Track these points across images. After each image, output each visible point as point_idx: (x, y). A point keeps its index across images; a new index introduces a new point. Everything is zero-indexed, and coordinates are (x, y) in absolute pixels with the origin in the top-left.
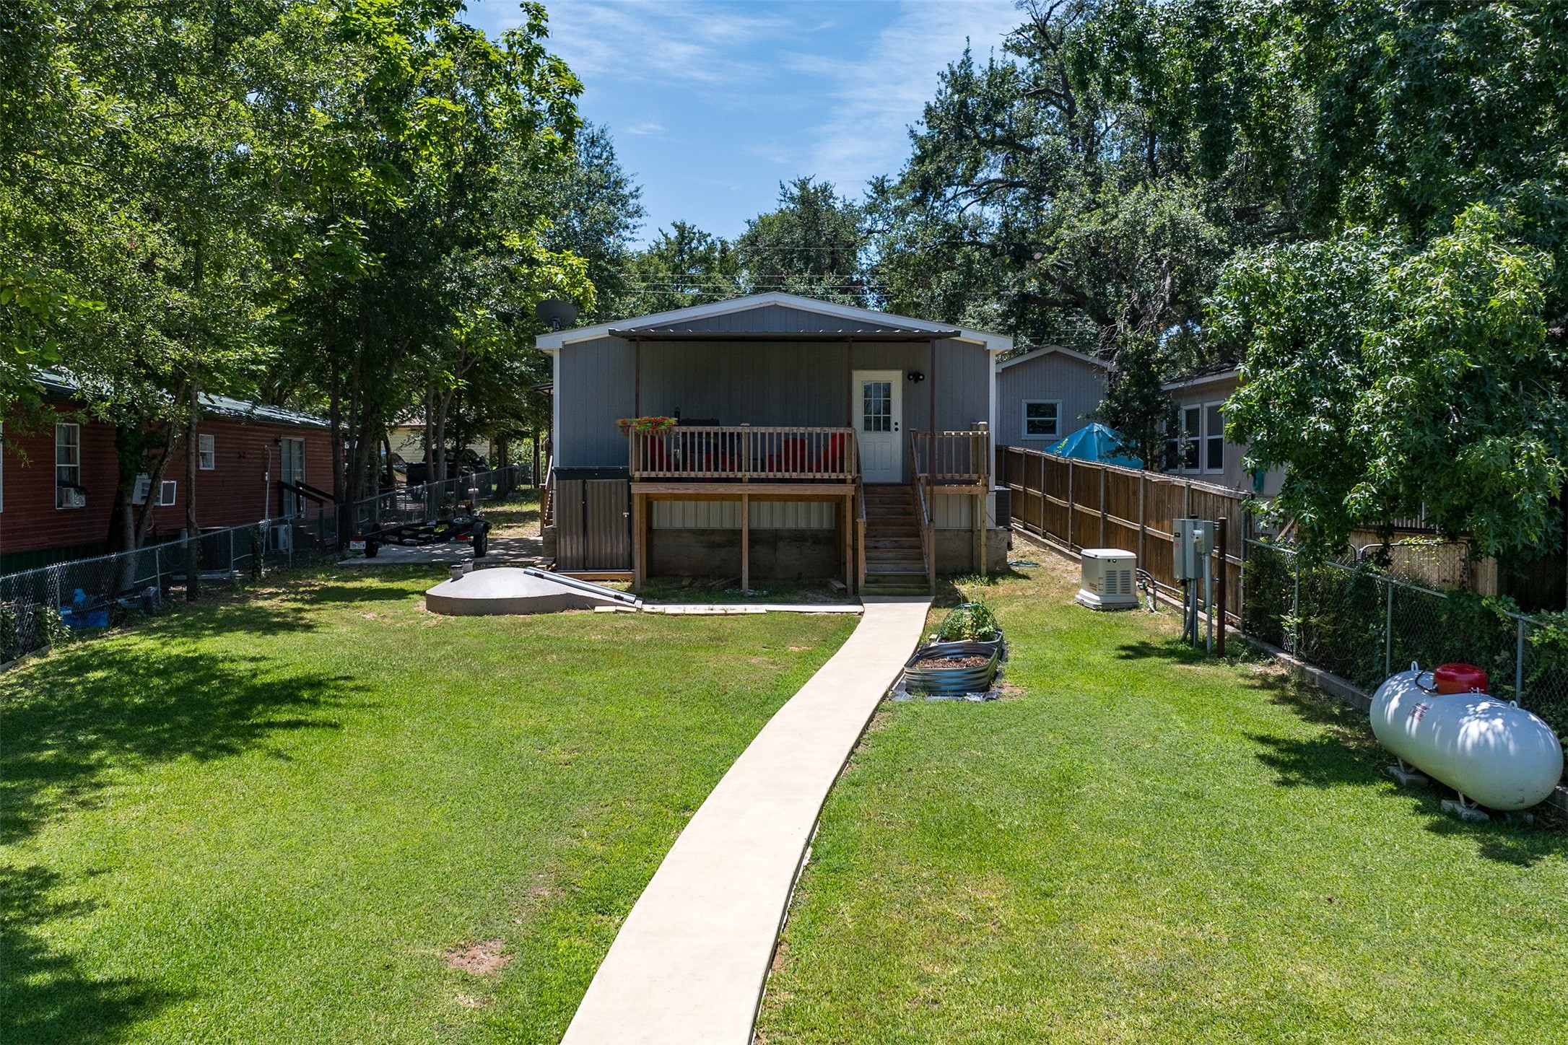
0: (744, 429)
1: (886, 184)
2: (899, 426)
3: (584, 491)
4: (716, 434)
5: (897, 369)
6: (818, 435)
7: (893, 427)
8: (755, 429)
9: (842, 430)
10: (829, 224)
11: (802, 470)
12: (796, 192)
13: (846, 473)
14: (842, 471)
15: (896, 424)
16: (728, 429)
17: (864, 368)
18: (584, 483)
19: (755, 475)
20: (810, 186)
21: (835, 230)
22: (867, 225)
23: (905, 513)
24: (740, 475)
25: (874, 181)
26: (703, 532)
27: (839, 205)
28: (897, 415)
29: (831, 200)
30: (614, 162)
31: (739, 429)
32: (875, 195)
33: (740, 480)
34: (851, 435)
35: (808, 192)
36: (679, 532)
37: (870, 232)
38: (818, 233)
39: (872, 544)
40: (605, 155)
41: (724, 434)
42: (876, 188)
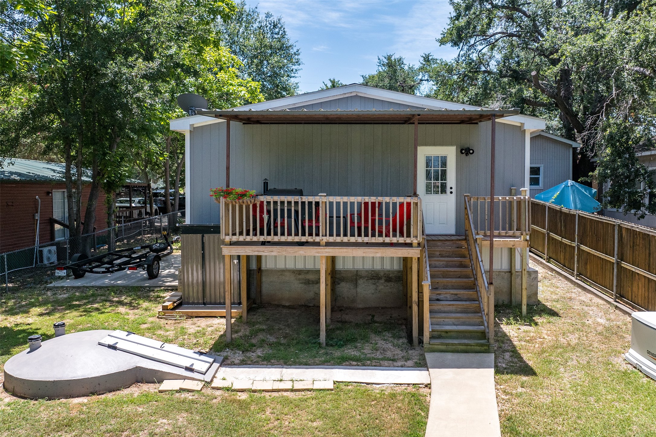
0: (322, 198)
1: (430, 58)
2: (454, 190)
3: (203, 243)
4: (296, 203)
5: (451, 145)
6: (387, 204)
7: (448, 190)
8: (331, 199)
9: (409, 200)
10: (401, 77)
11: (373, 235)
12: (386, 61)
13: (412, 238)
14: (409, 235)
15: (451, 188)
16: (306, 199)
17: (426, 144)
18: (203, 237)
19: (331, 239)
20: (393, 58)
21: (404, 79)
22: (420, 77)
23: (462, 265)
24: (317, 239)
25: (424, 56)
26: (300, 272)
27: (406, 68)
28: (451, 180)
29: (403, 65)
30: (286, 36)
31: (317, 199)
32: (424, 63)
33: (318, 244)
34: (416, 204)
35: (391, 61)
36: (283, 272)
37: (421, 80)
38: (396, 80)
39: (435, 297)
40: (281, 32)
41: (303, 203)
42: (425, 59)
